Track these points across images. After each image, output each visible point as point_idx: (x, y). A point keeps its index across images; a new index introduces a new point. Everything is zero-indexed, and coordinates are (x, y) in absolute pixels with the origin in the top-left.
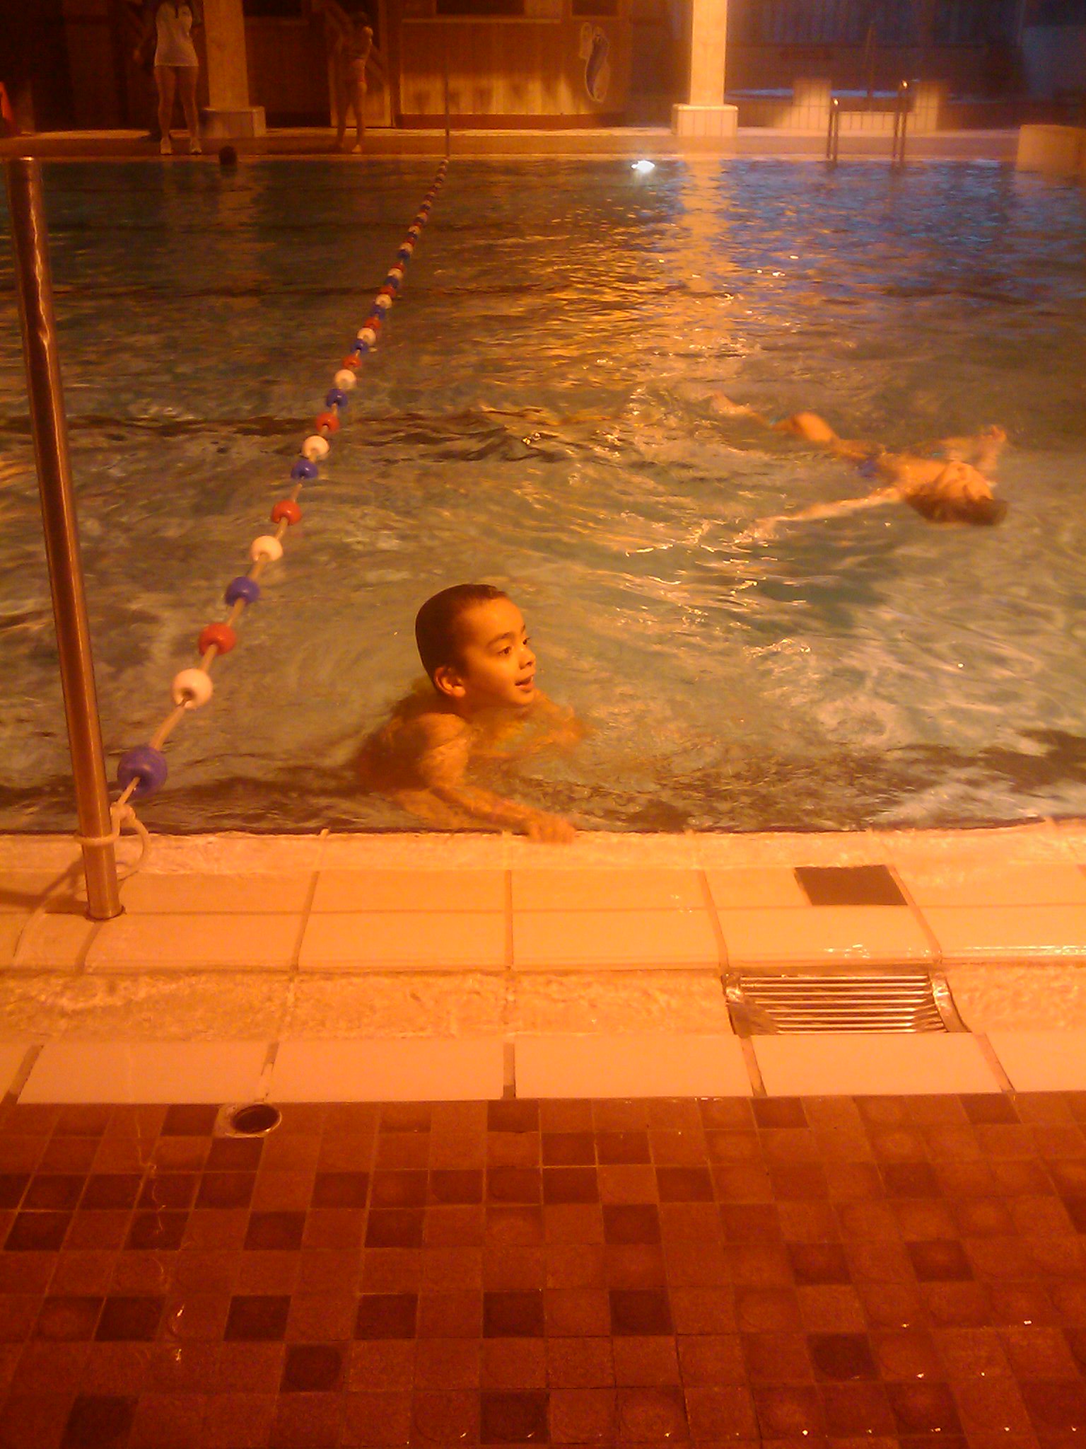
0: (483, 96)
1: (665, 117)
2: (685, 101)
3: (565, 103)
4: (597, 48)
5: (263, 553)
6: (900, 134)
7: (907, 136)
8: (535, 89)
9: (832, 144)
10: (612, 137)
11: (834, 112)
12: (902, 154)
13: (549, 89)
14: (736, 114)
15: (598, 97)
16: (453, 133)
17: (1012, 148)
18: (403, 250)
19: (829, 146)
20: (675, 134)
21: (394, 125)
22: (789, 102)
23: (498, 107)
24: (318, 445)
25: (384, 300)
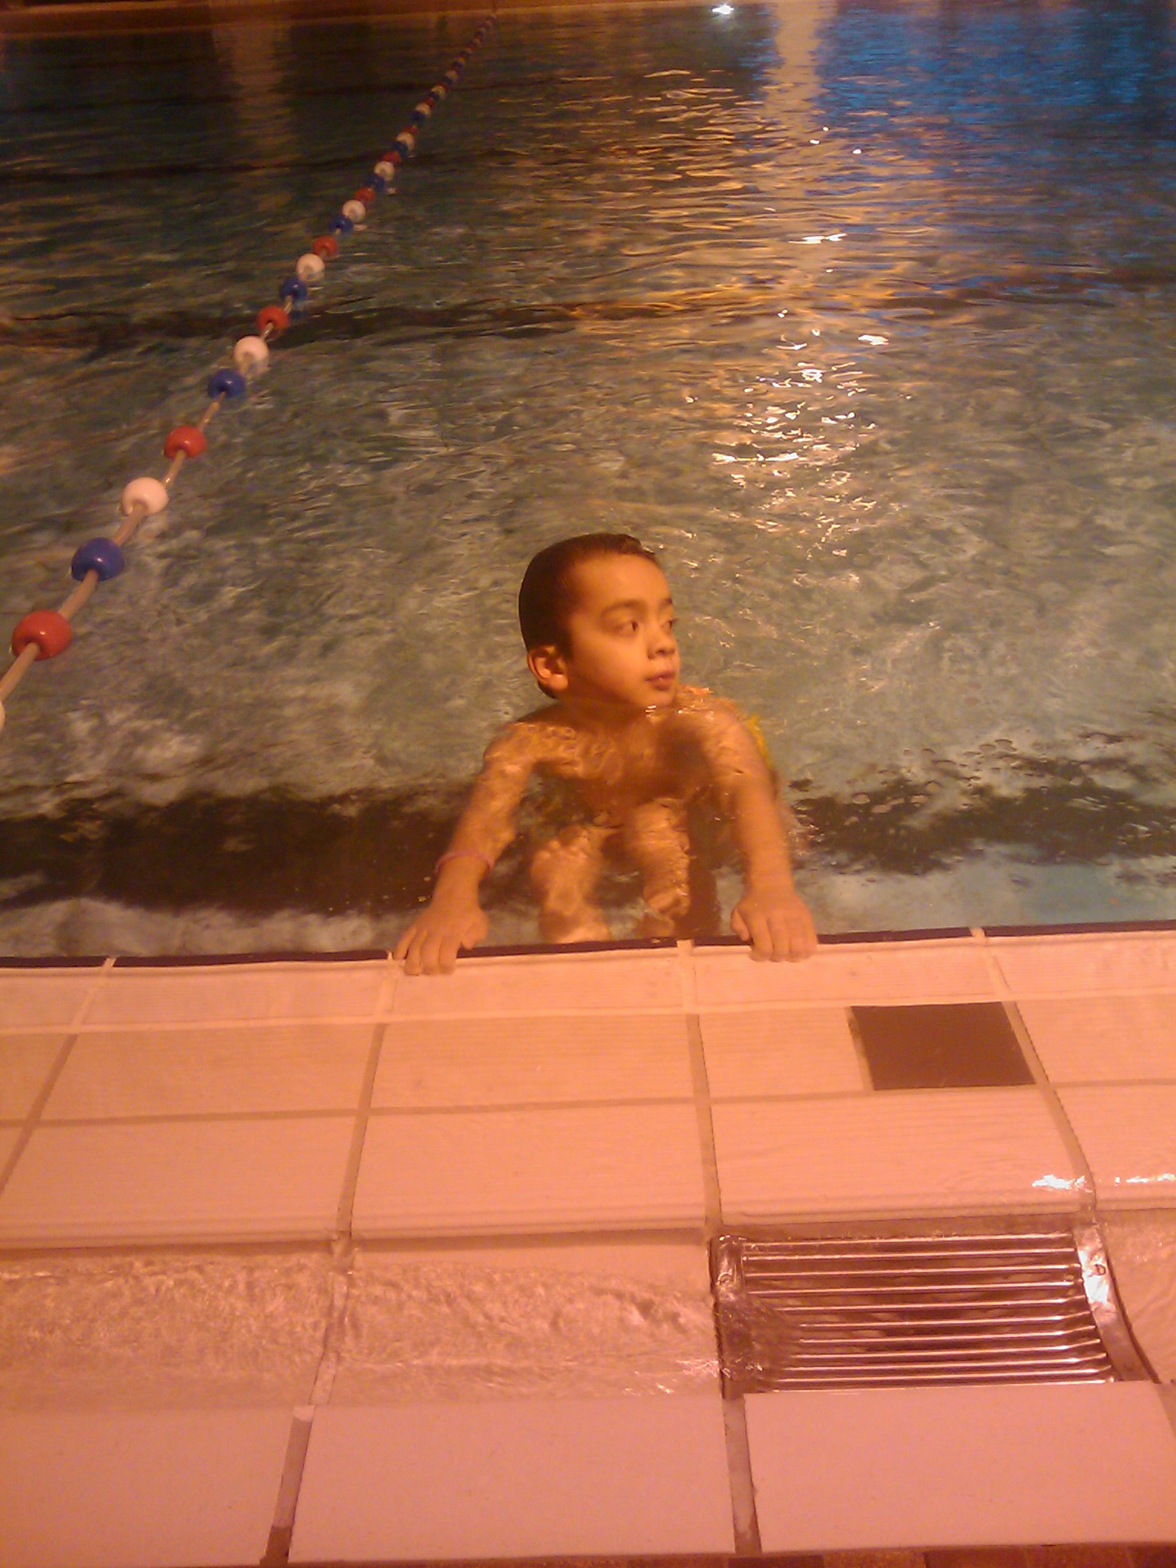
5: (139, 502)
18: (418, 112)
24: (253, 349)
25: (385, 168)
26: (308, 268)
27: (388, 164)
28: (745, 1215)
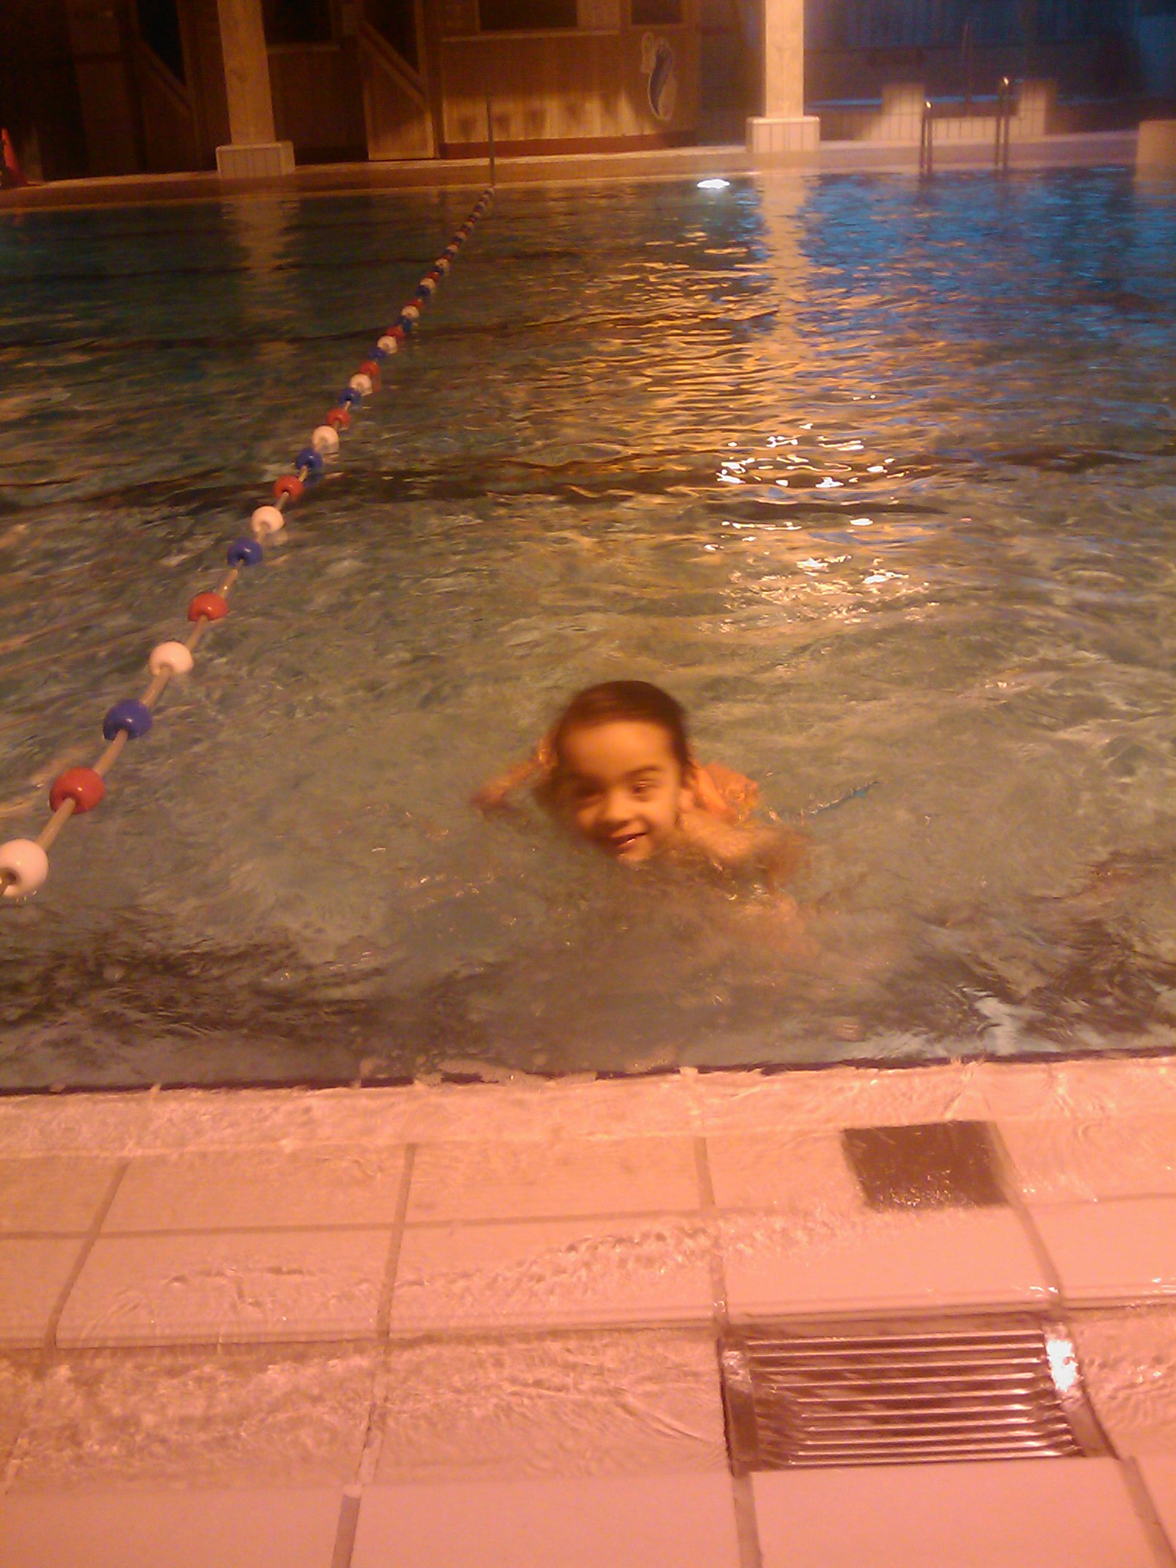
0: (536, 118)
1: (738, 134)
2: (760, 113)
3: (627, 122)
4: (660, 61)
5: (165, 665)
6: (1002, 140)
7: (1011, 141)
8: (593, 107)
9: (926, 153)
10: (679, 157)
11: (928, 117)
12: (1005, 160)
13: (609, 109)
14: (818, 126)
15: (665, 114)
16: (498, 161)
17: (1130, 150)
18: (423, 287)
19: (922, 154)
20: (750, 151)
21: (438, 156)
22: (879, 110)
23: (552, 131)
24: (269, 518)
25: (388, 343)
26: (323, 439)
27: (391, 338)
28: (749, 1315)
